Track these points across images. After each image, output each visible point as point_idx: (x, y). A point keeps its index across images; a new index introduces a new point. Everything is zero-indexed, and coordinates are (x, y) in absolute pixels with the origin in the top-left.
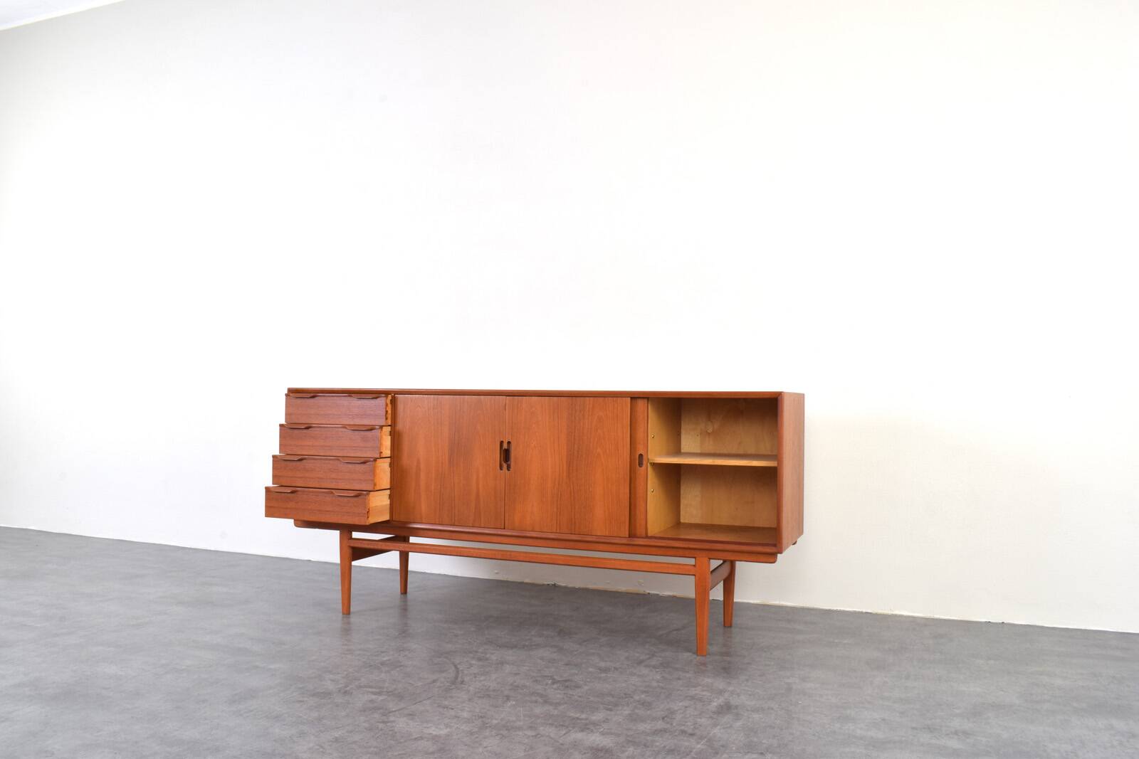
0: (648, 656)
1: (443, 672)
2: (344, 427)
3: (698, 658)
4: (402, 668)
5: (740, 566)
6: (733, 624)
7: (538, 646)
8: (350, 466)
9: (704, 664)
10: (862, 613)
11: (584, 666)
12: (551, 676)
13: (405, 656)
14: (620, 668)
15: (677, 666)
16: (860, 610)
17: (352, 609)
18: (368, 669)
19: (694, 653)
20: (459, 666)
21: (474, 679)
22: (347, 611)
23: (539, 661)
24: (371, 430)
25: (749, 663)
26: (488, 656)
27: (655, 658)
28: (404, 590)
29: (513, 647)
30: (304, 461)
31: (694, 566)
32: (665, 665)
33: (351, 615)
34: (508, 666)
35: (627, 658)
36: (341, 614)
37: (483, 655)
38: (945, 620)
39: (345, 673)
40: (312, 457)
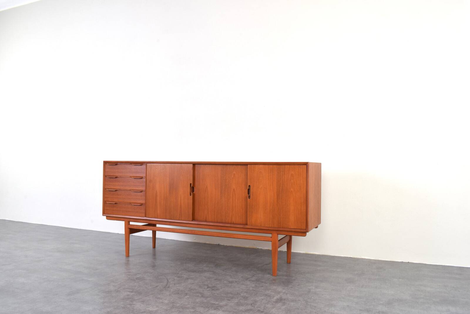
0: (251, 276)
1: (161, 282)
2: (131, 177)
3: (274, 277)
4: (144, 280)
5: (294, 237)
6: (291, 262)
7: (205, 271)
8: (135, 193)
9: (274, 280)
10: (348, 257)
11: (223, 280)
12: (207, 285)
13: (147, 275)
14: (238, 281)
15: (263, 281)
16: (347, 256)
17: (130, 255)
18: (130, 281)
19: (271, 275)
20: (169, 280)
21: (174, 286)
22: (128, 255)
23: (204, 278)
24: (142, 178)
25: (294, 280)
26: (183, 275)
27: (254, 277)
28: (154, 247)
29: (194, 271)
30: (117, 191)
31: (271, 237)
32: (258, 280)
33: (130, 257)
34: (190, 280)
35: (242, 277)
36: (125, 257)
37: (181, 275)
38: (384, 261)
39: (120, 282)
40: (120, 190)
